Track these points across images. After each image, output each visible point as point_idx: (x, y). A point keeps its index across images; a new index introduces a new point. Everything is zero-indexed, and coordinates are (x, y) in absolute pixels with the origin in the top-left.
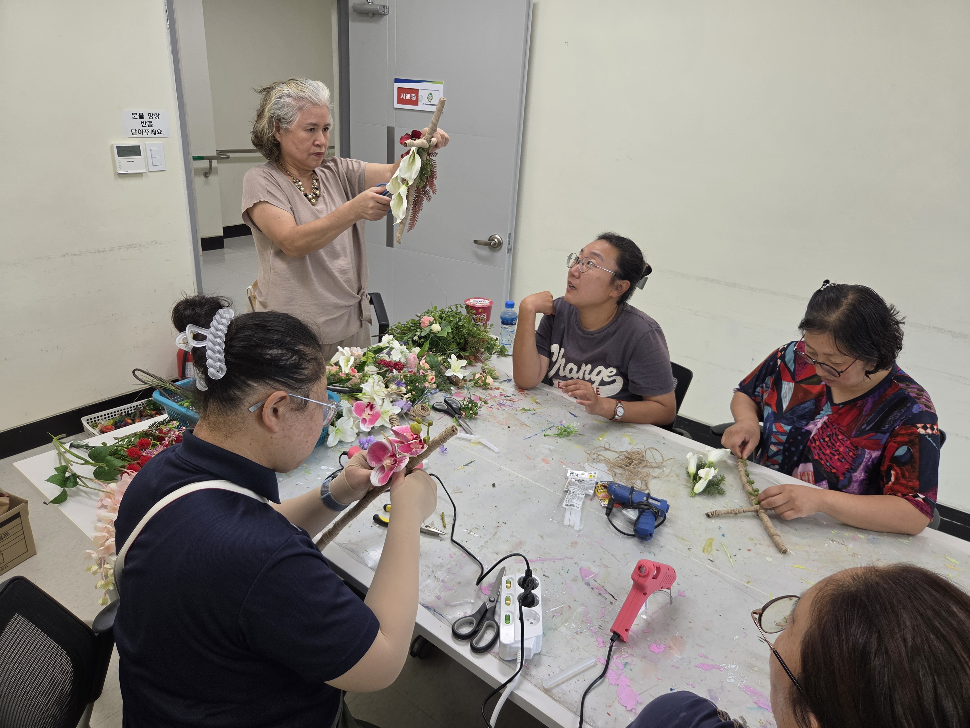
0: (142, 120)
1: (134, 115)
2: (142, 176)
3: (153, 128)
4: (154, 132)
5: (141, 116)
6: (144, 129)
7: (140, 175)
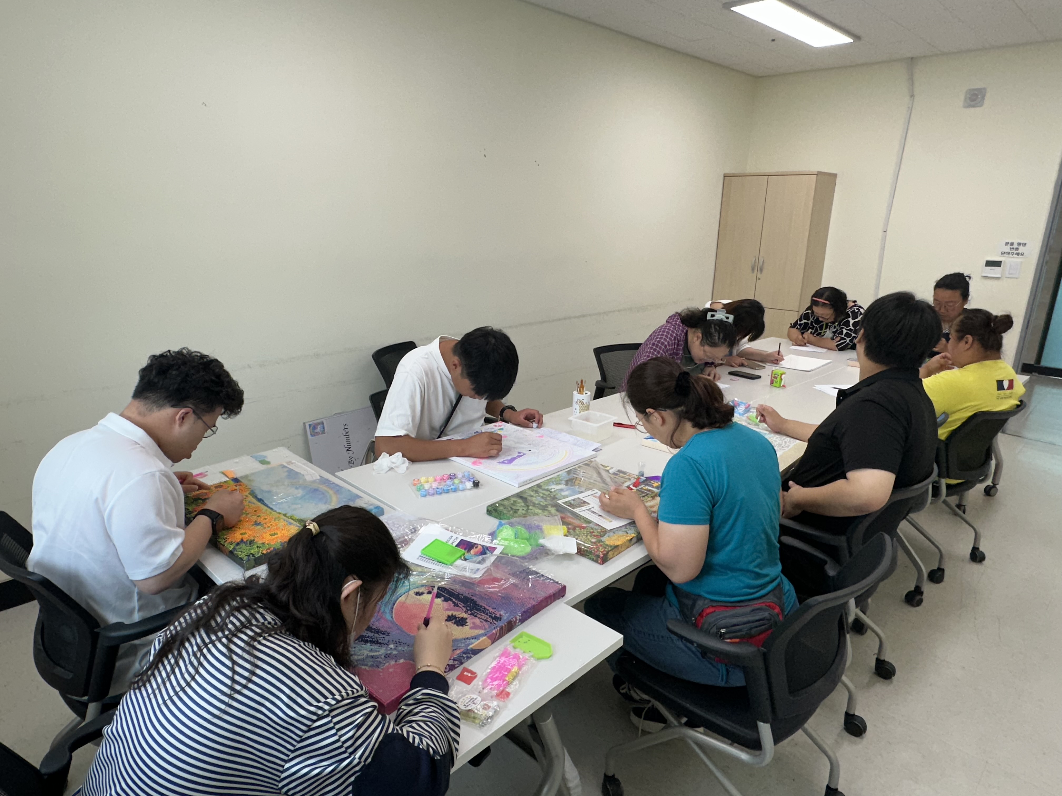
0: (1012, 247)
1: (1007, 244)
3: (1017, 252)
4: (1018, 254)
5: (1012, 244)
6: (1011, 252)
7: (998, 278)
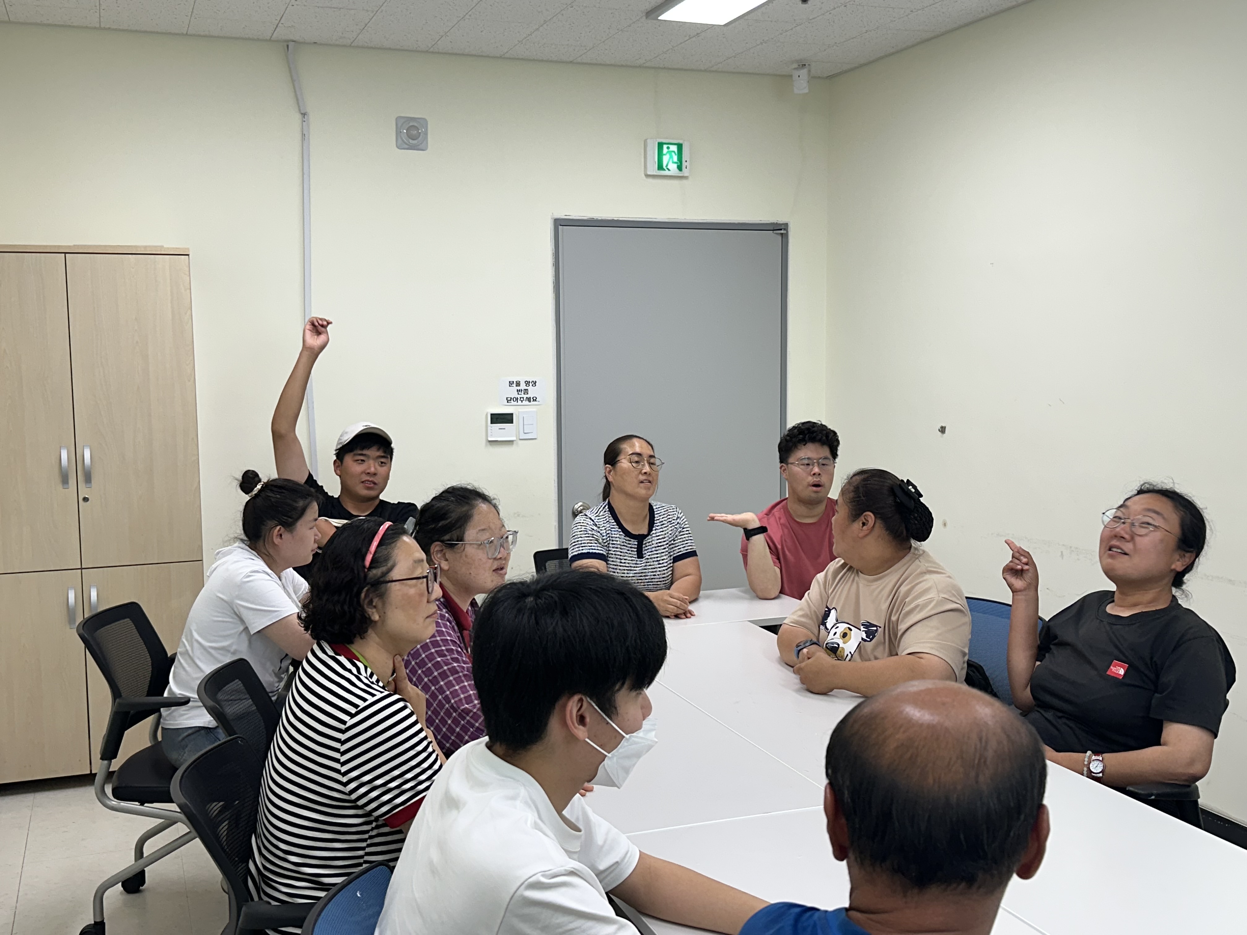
0: (519, 388)
1: (511, 383)
2: (513, 444)
3: (528, 396)
4: (529, 399)
5: (518, 384)
6: (519, 396)
7: (511, 442)
